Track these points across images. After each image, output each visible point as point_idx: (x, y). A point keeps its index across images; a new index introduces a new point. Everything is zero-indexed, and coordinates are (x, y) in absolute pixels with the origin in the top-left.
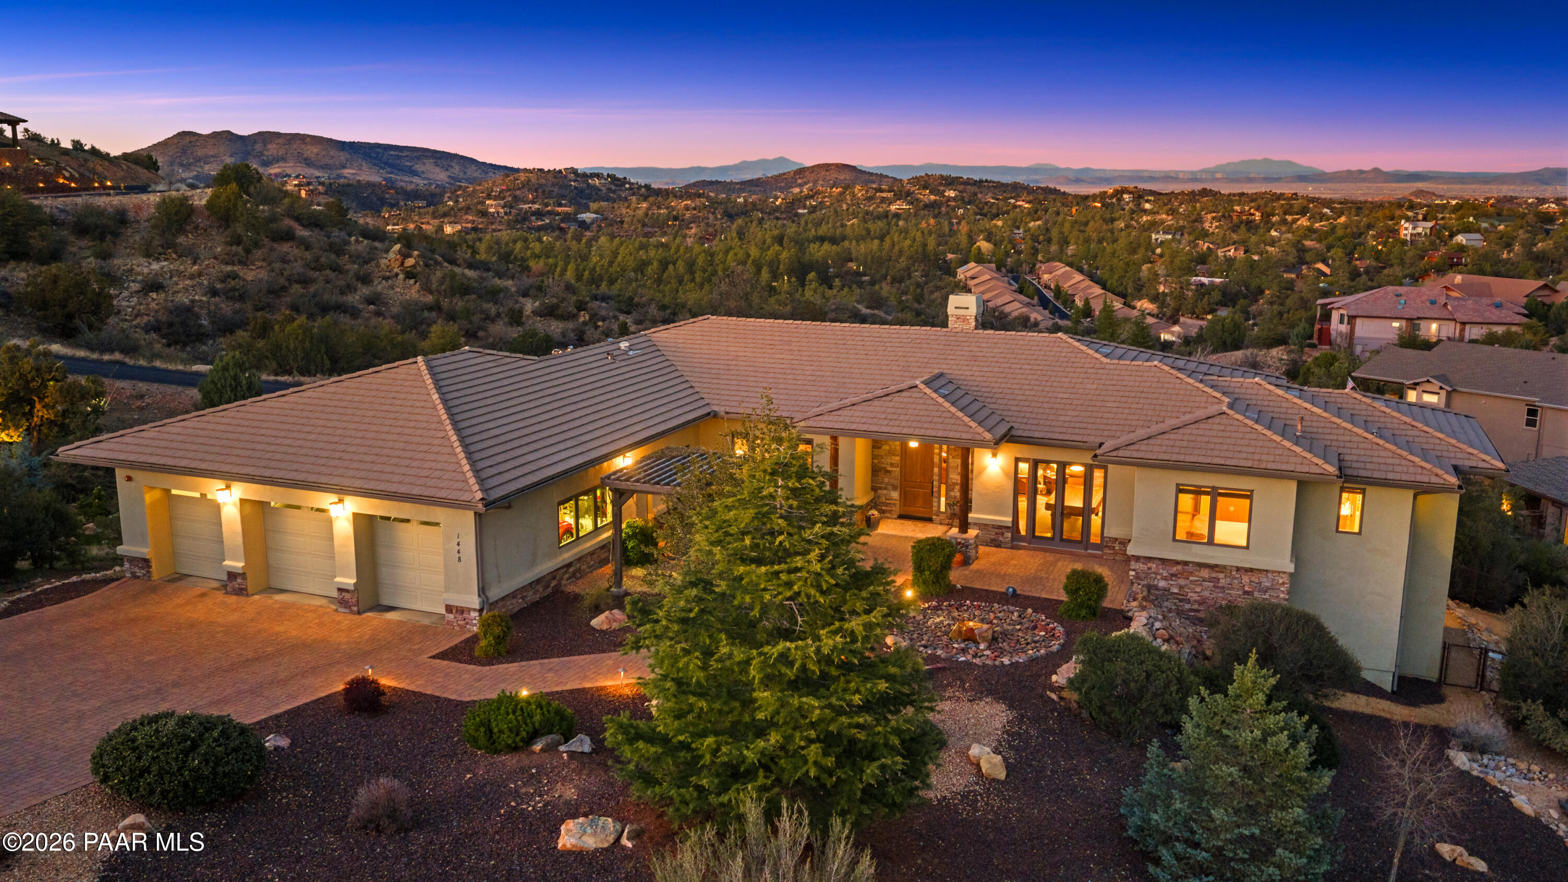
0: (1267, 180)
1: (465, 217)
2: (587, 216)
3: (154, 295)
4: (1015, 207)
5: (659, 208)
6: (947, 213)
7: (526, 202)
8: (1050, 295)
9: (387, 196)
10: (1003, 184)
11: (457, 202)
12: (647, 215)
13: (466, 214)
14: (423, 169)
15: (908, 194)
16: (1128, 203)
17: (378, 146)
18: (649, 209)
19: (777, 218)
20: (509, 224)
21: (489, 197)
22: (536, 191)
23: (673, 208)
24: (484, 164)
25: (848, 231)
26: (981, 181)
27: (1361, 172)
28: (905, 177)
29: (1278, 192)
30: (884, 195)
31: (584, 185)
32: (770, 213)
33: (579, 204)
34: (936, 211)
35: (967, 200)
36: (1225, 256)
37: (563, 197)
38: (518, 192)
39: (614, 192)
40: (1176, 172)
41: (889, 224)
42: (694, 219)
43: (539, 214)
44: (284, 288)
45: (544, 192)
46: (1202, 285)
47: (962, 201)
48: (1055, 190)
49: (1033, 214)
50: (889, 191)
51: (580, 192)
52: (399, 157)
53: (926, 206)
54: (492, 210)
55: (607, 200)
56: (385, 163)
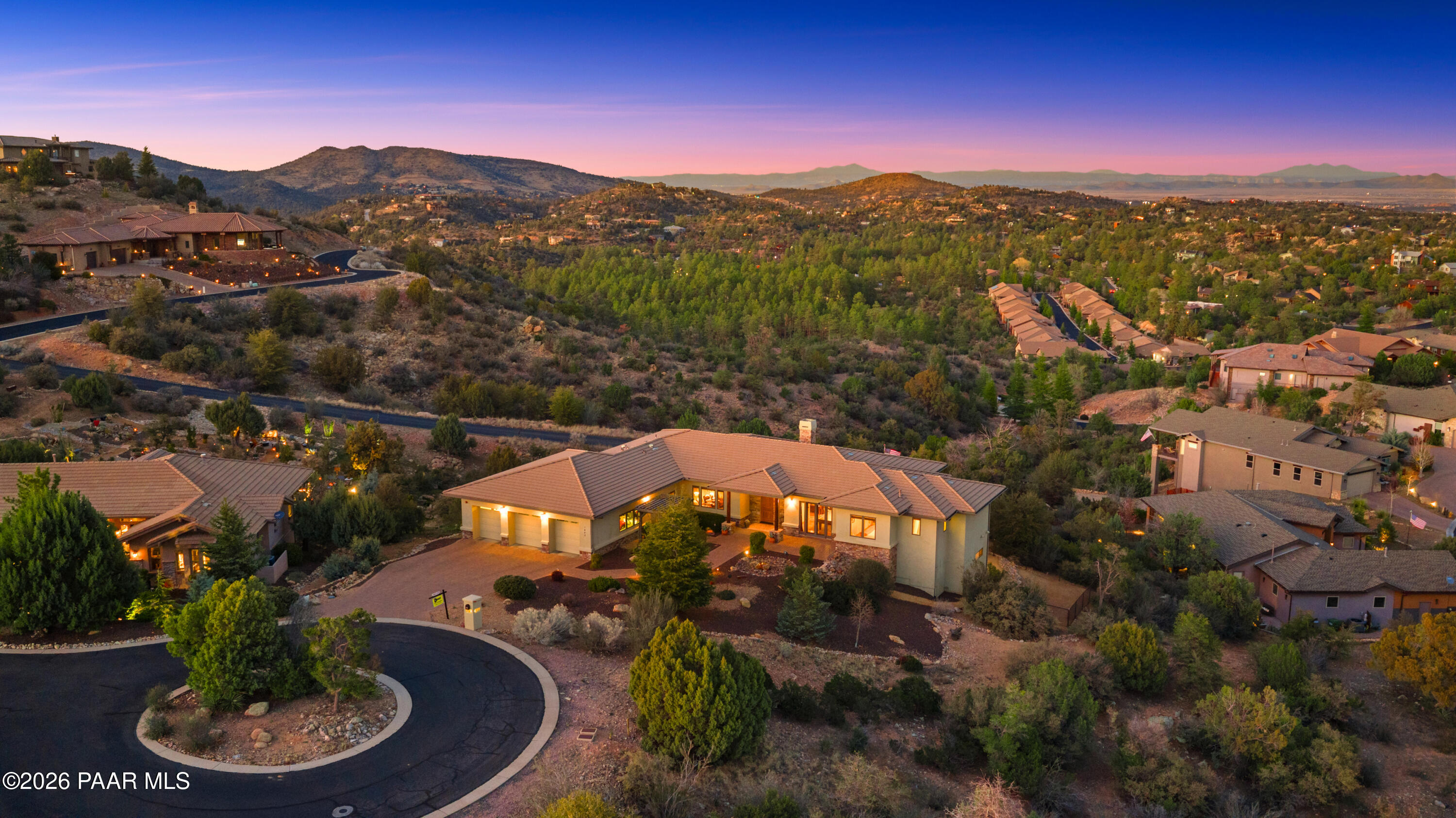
1: (567, 230)
2: (672, 229)
3: (380, 358)
4: (1062, 220)
5: (736, 221)
6: (997, 226)
7: (620, 216)
8: (1067, 313)
9: (500, 208)
10: (1057, 195)
11: (560, 214)
12: (725, 227)
13: (568, 226)
14: (530, 179)
15: (964, 207)
16: (1170, 217)
17: (491, 158)
18: (727, 221)
19: (842, 230)
20: (604, 236)
21: (587, 210)
22: (629, 205)
23: (748, 221)
24: (583, 174)
25: (903, 245)
26: (1036, 192)
27: (1420, 177)
30: (941, 208)
31: (670, 199)
32: (835, 225)
33: (666, 217)
34: (988, 224)
35: (1017, 212)
36: (1228, 281)
37: (652, 210)
38: (613, 206)
39: (697, 204)
41: (941, 239)
42: (767, 232)
43: (631, 227)
44: (459, 352)
45: (635, 205)
46: (1199, 309)
47: (1013, 214)
48: (1107, 199)
49: (1076, 229)
50: (945, 205)
51: (667, 206)
52: (509, 169)
53: (979, 220)
54: (590, 223)
55: (691, 213)
56: (497, 175)
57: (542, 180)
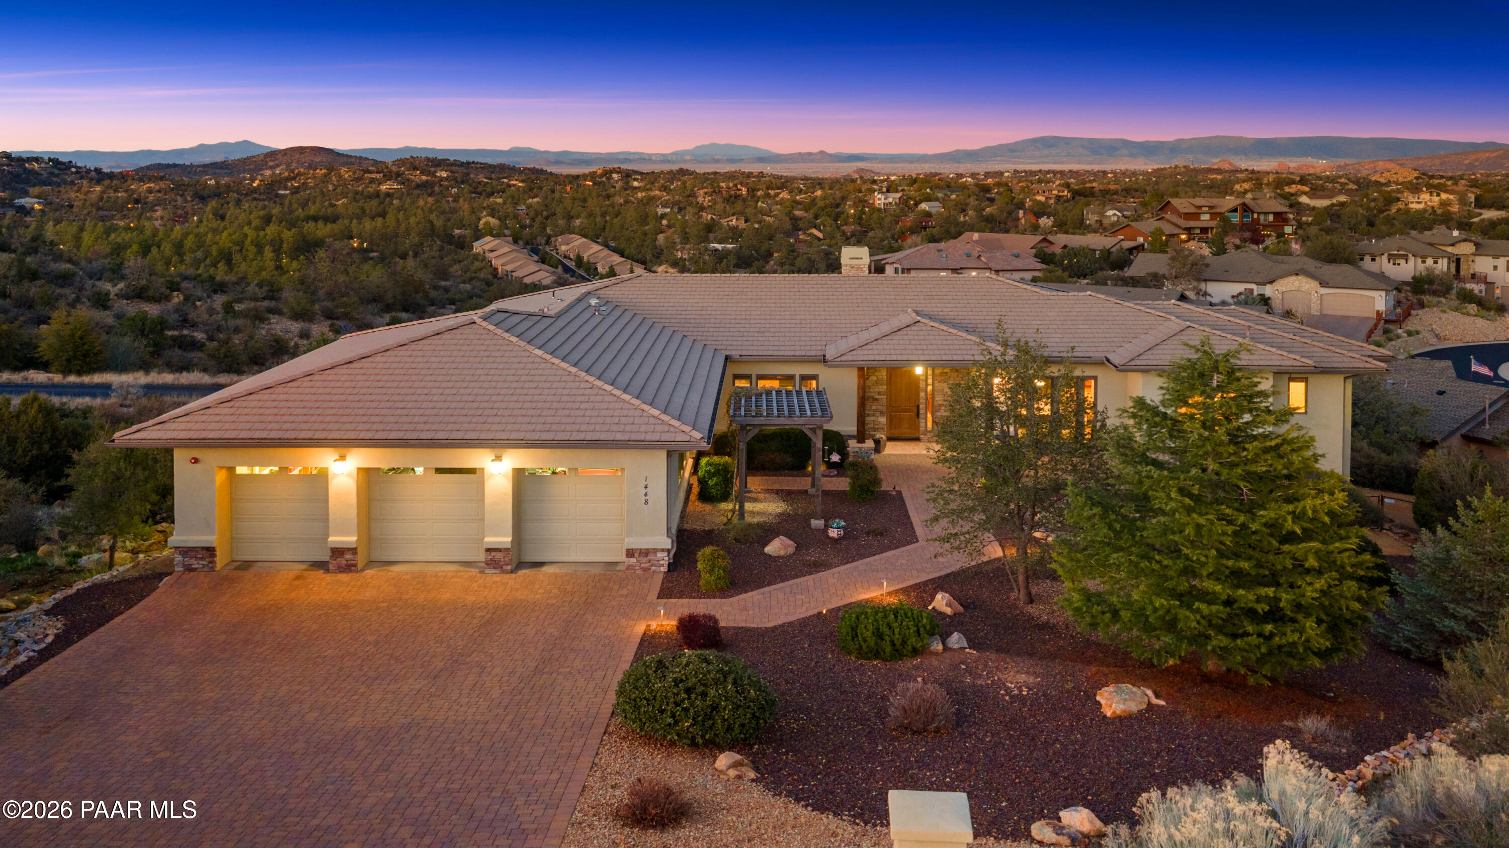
0: (731, 161)
2: (27, 201)
4: (510, 186)
5: (116, 191)
6: (441, 192)
8: (572, 265)
10: (491, 166)
12: (101, 199)
15: (398, 175)
16: (617, 181)
18: (103, 192)
19: (255, 199)
23: (133, 191)
25: (341, 210)
26: (468, 163)
27: (810, 154)
28: (389, 160)
29: (747, 171)
30: (373, 176)
31: (20, 170)
32: (246, 194)
33: (15, 189)
34: (429, 191)
35: (459, 180)
36: (728, 225)
39: (58, 176)
40: (648, 154)
41: (383, 203)
42: (158, 203)
46: (717, 250)
47: (455, 181)
48: (542, 170)
49: (530, 192)
50: (379, 173)
51: (16, 177)
53: (418, 186)
55: (51, 185)
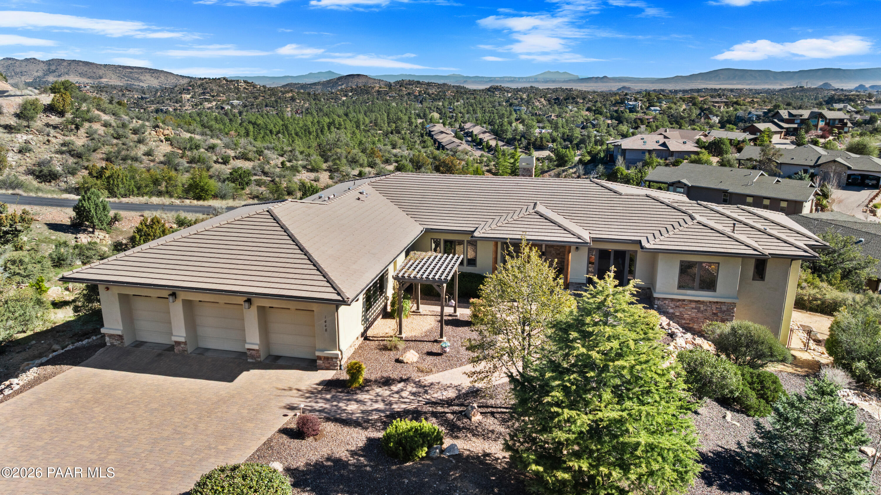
1: (170, 103)
3: (28, 155)
11: (165, 95)
17: (118, 66)
20: (193, 107)
21: (182, 93)
22: (207, 89)
26: (429, 83)
27: (598, 77)
30: (384, 89)
34: (410, 98)
35: (423, 92)
37: (221, 92)
38: (197, 90)
43: (209, 101)
45: (210, 90)
52: (133, 72)
54: (184, 100)
56: (124, 76)
57: (152, 79)
